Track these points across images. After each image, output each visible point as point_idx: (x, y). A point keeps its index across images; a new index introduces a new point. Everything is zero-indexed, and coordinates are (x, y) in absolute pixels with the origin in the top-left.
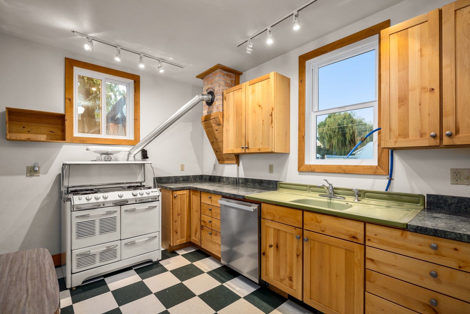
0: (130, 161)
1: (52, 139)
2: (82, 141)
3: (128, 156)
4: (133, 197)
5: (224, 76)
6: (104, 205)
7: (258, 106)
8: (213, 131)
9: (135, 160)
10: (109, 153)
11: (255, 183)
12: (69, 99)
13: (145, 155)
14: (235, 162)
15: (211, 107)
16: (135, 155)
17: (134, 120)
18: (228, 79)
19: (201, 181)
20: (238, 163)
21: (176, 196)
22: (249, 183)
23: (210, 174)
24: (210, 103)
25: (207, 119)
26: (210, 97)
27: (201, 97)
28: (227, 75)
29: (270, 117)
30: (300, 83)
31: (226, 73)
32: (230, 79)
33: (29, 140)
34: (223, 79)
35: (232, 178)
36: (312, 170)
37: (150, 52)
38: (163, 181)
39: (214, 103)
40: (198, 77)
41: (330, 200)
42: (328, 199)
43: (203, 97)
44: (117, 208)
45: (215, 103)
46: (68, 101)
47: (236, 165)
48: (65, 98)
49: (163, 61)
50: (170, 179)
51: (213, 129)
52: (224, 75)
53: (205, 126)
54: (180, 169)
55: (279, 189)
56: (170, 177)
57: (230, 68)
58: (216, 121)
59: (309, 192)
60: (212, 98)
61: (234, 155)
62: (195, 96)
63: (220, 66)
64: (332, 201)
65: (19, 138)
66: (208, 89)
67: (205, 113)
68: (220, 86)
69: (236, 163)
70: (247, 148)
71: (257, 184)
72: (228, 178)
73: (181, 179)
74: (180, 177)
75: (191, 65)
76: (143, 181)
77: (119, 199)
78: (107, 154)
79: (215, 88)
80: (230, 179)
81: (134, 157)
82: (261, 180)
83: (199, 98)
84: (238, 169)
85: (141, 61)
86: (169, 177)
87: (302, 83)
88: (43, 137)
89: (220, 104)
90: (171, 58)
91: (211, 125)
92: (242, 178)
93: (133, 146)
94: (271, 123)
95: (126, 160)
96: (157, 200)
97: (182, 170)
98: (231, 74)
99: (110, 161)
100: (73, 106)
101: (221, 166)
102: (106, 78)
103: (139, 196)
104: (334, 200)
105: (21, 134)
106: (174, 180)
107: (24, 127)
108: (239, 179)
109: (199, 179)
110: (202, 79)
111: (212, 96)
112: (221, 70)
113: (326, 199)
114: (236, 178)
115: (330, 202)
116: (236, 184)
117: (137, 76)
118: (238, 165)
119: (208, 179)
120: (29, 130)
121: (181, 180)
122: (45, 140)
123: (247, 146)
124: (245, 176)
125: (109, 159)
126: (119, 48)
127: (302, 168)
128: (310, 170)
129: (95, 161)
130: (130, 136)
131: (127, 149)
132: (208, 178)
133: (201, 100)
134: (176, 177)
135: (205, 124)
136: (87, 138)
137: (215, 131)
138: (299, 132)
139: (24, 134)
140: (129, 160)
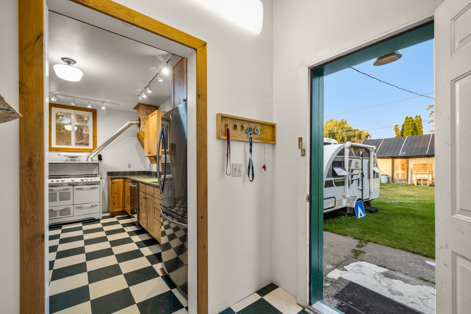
2: (58, 150)
3: (88, 159)
4: (81, 181)
6: (62, 185)
9: (92, 160)
13: (100, 158)
14: (155, 162)
15: (140, 128)
17: (93, 136)
19: (144, 174)
21: (114, 182)
23: (148, 170)
24: (139, 126)
25: (138, 135)
27: (130, 123)
28: (148, 109)
31: (147, 107)
32: (151, 110)
34: (144, 111)
38: (114, 174)
39: (141, 125)
43: (132, 122)
44: (71, 187)
52: (145, 109)
53: (138, 139)
54: (127, 167)
58: (141, 137)
60: (139, 123)
62: (127, 122)
66: (138, 117)
67: (138, 132)
68: (143, 115)
73: (128, 173)
74: (127, 172)
75: (123, 103)
76: (97, 173)
77: (72, 182)
78: (73, 157)
79: (141, 116)
81: (92, 159)
86: (119, 172)
93: (91, 153)
95: (86, 161)
96: (98, 183)
97: (129, 167)
98: (151, 107)
99: (75, 161)
100: (51, 130)
102: (74, 112)
103: (85, 181)
106: (122, 174)
110: (137, 110)
111: (139, 121)
112: (142, 106)
125: (74, 160)
129: (65, 161)
130: (91, 147)
131: (88, 154)
134: (124, 172)
136: (60, 148)
140: (88, 161)
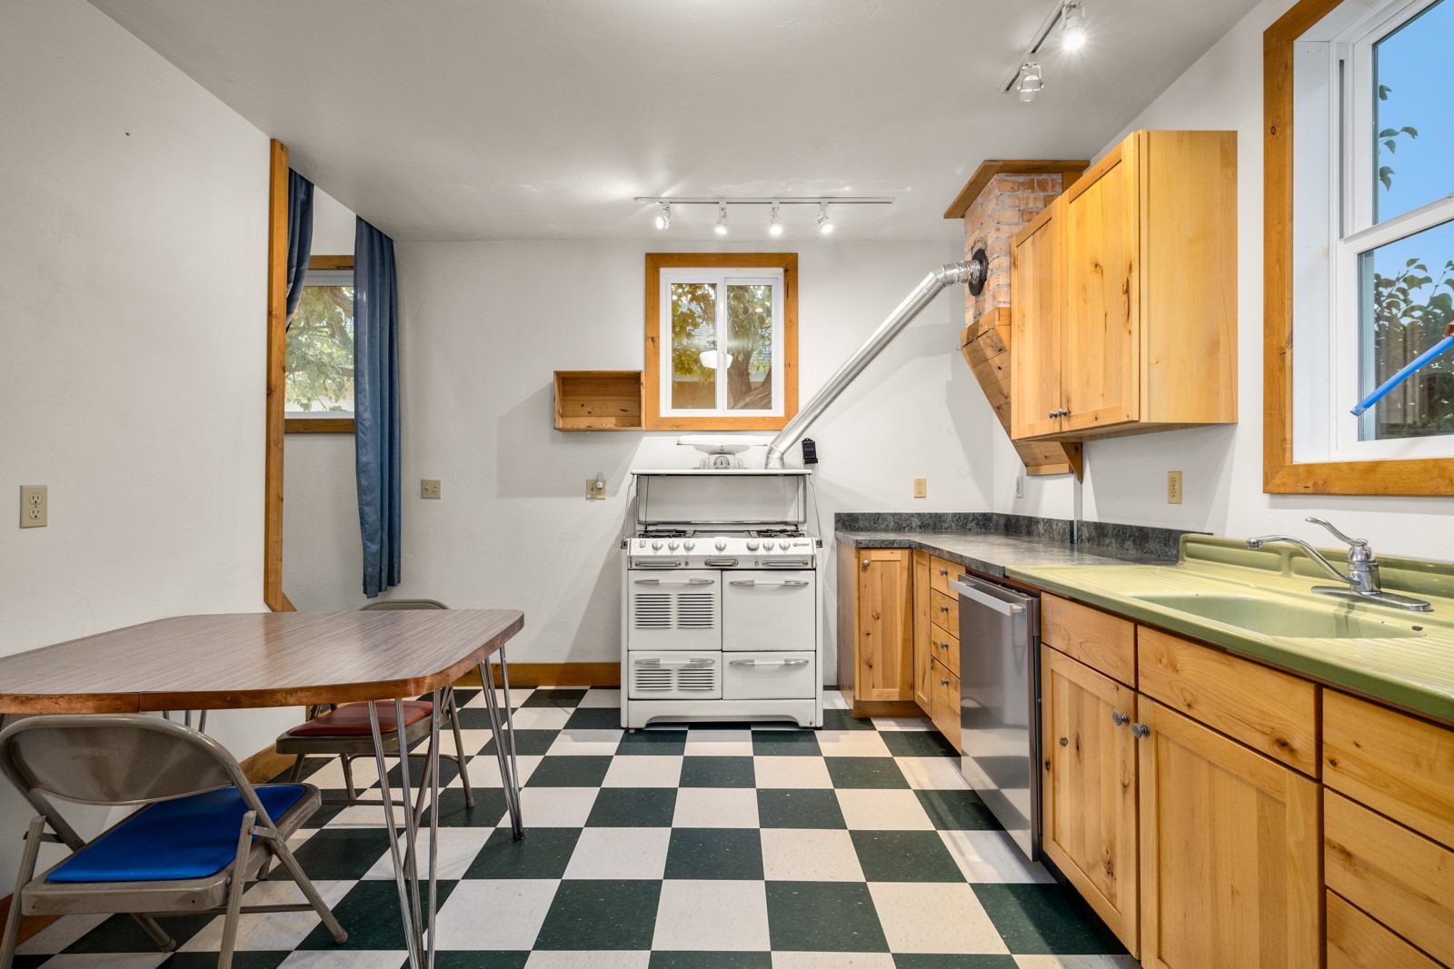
0: (771, 469)
1: (624, 426)
2: (676, 426)
3: (768, 457)
4: (748, 553)
5: (1014, 191)
6: (686, 563)
7: (1093, 267)
8: (992, 373)
9: (783, 465)
10: (725, 451)
11: (1124, 540)
12: (652, 339)
13: (810, 454)
14: (1065, 467)
15: (981, 298)
16: (783, 454)
17: (785, 366)
18: (1031, 196)
19: (983, 530)
20: (1077, 470)
21: (868, 564)
22: (1107, 541)
23: (1009, 511)
24: (978, 286)
25: (973, 335)
26: (976, 267)
27: (941, 276)
28: (1030, 186)
29: (1125, 297)
30: (1271, 136)
31: (1021, 179)
32: (1042, 194)
33: (590, 430)
34: (1009, 201)
35: (1058, 520)
36: (1315, 484)
37: (791, 191)
38: (862, 524)
39: (986, 283)
40: (949, 215)
41: (1351, 607)
42: (1341, 605)
43: (949, 272)
44: (715, 575)
45: (988, 286)
46: (650, 343)
47: (1071, 480)
48: (646, 338)
49: (831, 200)
50: (880, 521)
51: (991, 367)
52: (1016, 187)
53: (970, 358)
54: (912, 493)
55: (1185, 561)
56: (882, 514)
57: (1034, 161)
58: (992, 340)
59: (1286, 575)
60: (981, 271)
61: (1057, 445)
63: (993, 166)
64: (1354, 615)
65: (575, 427)
66: (975, 243)
67: (969, 319)
68: (1000, 227)
69: (1071, 472)
70: (1065, 414)
71: (1129, 544)
72: (1049, 522)
73: (916, 522)
74: (912, 515)
75: (909, 189)
76: (801, 519)
77: (717, 553)
78: (723, 451)
79: (989, 236)
80: (1054, 527)
81: (782, 457)
82: (1141, 529)
83: (938, 280)
84: (1079, 495)
85: (774, 217)
86: (879, 515)
87: (1277, 134)
88: (609, 422)
89: (1001, 283)
90: (847, 189)
91: (984, 354)
92: (1088, 523)
93: (778, 433)
94: (1125, 319)
95: (764, 466)
96: (809, 566)
97: (920, 495)
98: (1044, 176)
100: (658, 353)
101: (1033, 482)
102: (725, 278)
103: (761, 551)
104: (1365, 610)
105: (577, 419)
106: (892, 524)
107: (583, 405)
108: (1082, 524)
109: (977, 524)
110: (963, 217)
111: (981, 263)
112: (1002, 176)
113: (1333, 604)
114: (1071, 523)
115: (1346, 617)
116: (1072, 542)
117: (790, 254)
118: (1080, 478)
119: (1003, 527)
120: (589, 409)
121: (914, 526)
122: (615, 428)
123: (1065, 410)
124: (1099, 516)
125: (724, 465)
126: (723, 204)
127: (1277, 480)
128: (1310, 484)
130: (778, 409)
131: (768, 438)
132: (1002, 521)
133: (944, 285)
134: (900, 514)
135: (969, 353)
136: (683, 418)
137: (995, 370)
138: (1265, 336)
139: (582, 419)
140: (770, 466)
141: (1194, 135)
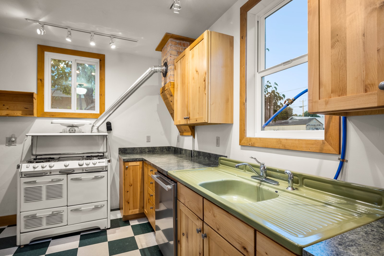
0: (93, 133)
1: (26, 115)
2: (52, 116)
3: (92, 129)
5: (176, 45)
7: (196, 72)
8: (169, 103)
9: (98, 131)
11: (205, 157)
12: (41, 80)
13: (109, 127)
14: (190, 133)
15: (166, 78)
16: (98, 127)
17: (100, 95)
18: (181, 47)
19: (168, 152)
20: (193, 135)
21: (128, 167)
22: (201, 157)
23: (175, 146)
24: (165, 74)
25: (163, 90)
26: (164, 68)
27: (153, 69)
28: (180, 44)
29: (204, 83)
31: (178, 41)
32: (183, 47)
33: (8, 116)
34: (174, 48)
35: (188, 150)
36: (252, 143)
37: (98, 30)
38: (128, 151)
39: (167, 73)
40: (157, 50)
41: (261, 184)
42: (258, 183)
43: (156, 68)
47: (191, 138)
48: (37, 80)
50: (135, 150)
51: (169, 101)
52: (176, 44)
54: (146, 141)
55: (220, 165)
57: (181, 36)
58: (169, 92)
59: (245, 171)
60: (166, 69)
61: (188, 126)
62: (148, 68)
63: (169, 35)
66: (164, 60)
67: (162, 84)
68: (171, 56)
69: (192, 135)
72: (186, 150)
73: (147, 150)
74: (146, 148)
75: (142, 38)
76: (105, 151)
78: (73, 126)
79: (168, 58)
80: (187, 152)
81: (97, 129)
82: (209, 154)
83: (152, 71)
84: (194, 142)
85: (92, 39)
87: (243, 39)
88: (19, 113)
89: (171, 74)
90: (120, 34)
91: (167, 97)
93: (96, 119)
94: (204, 90)
95: (91, 131)
97: (148, 141)
98: (184, 42)
99: (74, 133)
100: (44, 86)
101: (182, 138)
102: (76, 60)
105: (2, 111)
106: (139, 151)
107: (4, 105)
108: (195, 151)
109: (166, 150)
110: (161, 51)
111: (166, 67)
112: (172, 39)
113: (256, 182)
114: (192, 150)
116: (192, 157)
117: (102, 55)
118: (194, 137)
119: (173, 151)
120: (7, 107)
121: (145, 152)
122: (21, 115)
123: (189, 117)
124: (199, 149)
125: (73, 131)
126: (69, 29)
128: (250, 143)
129: (62, 133)
130: (97, 111)
131: (92, 121)
132: (174, 149)
133: (154, 72)
134: (142, 148)
135: (163, 96)
139: (4, 111)
140: (93, 131)
141: (223, 35)
